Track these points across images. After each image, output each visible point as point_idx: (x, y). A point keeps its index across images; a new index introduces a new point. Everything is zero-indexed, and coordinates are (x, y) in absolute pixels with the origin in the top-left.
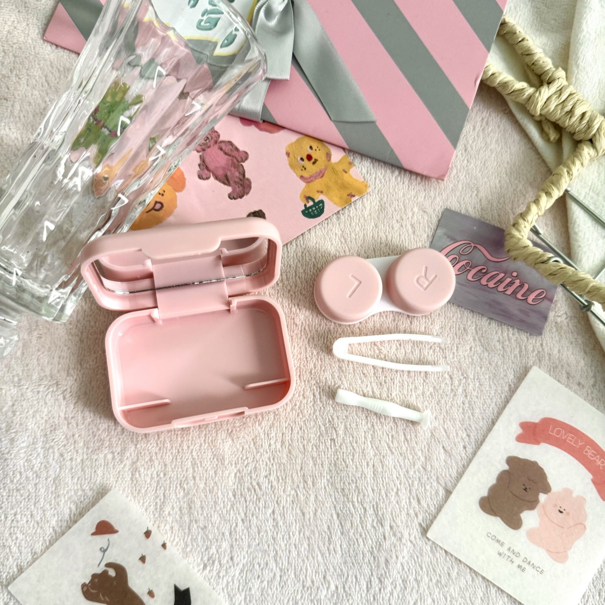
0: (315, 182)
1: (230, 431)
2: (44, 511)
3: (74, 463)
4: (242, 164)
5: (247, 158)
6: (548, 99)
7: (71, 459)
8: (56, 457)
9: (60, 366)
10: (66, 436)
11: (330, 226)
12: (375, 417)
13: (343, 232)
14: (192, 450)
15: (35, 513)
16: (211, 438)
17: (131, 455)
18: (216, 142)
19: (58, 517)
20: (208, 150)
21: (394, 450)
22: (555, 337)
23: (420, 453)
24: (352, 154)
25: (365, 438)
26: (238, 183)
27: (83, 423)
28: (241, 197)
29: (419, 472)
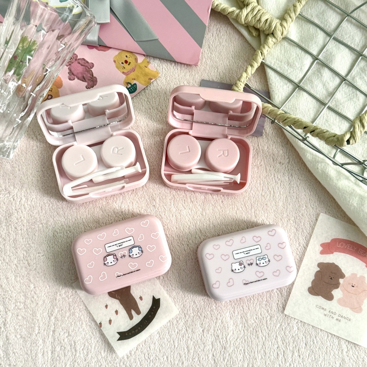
0: (131, 74)
1: (101, 207)
2: (10, 257)
3: (22, 231)
4: (91, 69)
5: (93, 66)
6: (247, 15)
7: (21, 230)
8: (13, 230)
9: (10, 184)
10: (17, 219)
11: (141, 96)
12: (174, 192)
13: (148, 98)
14: (83, 218)
15: (5, 258)
16: (91, 212)
17: (51, 224)
18: (76, 60)
19: (18, 259)
20: (72, 65)
21: (186, 207)
22: (265, 140)
23: (199, 207)
24: (148, 57)
25: (170, 203)
26: (90, 80)
27: (25, 211)
28: (92, 87)
29: (200, 217)
